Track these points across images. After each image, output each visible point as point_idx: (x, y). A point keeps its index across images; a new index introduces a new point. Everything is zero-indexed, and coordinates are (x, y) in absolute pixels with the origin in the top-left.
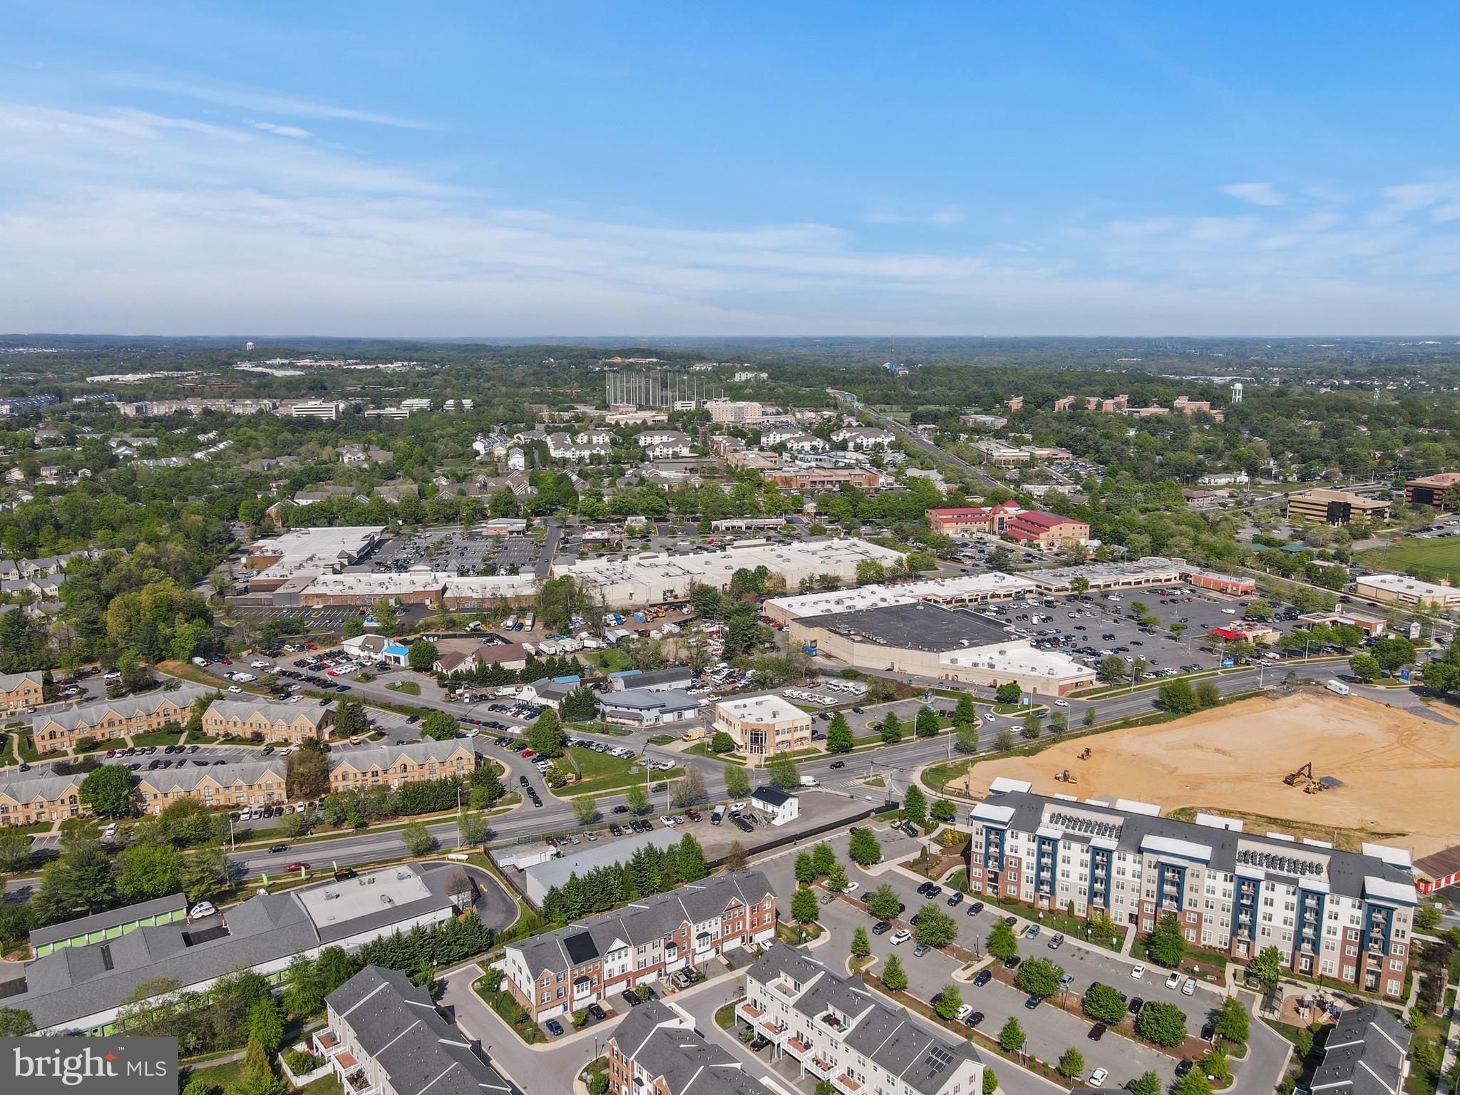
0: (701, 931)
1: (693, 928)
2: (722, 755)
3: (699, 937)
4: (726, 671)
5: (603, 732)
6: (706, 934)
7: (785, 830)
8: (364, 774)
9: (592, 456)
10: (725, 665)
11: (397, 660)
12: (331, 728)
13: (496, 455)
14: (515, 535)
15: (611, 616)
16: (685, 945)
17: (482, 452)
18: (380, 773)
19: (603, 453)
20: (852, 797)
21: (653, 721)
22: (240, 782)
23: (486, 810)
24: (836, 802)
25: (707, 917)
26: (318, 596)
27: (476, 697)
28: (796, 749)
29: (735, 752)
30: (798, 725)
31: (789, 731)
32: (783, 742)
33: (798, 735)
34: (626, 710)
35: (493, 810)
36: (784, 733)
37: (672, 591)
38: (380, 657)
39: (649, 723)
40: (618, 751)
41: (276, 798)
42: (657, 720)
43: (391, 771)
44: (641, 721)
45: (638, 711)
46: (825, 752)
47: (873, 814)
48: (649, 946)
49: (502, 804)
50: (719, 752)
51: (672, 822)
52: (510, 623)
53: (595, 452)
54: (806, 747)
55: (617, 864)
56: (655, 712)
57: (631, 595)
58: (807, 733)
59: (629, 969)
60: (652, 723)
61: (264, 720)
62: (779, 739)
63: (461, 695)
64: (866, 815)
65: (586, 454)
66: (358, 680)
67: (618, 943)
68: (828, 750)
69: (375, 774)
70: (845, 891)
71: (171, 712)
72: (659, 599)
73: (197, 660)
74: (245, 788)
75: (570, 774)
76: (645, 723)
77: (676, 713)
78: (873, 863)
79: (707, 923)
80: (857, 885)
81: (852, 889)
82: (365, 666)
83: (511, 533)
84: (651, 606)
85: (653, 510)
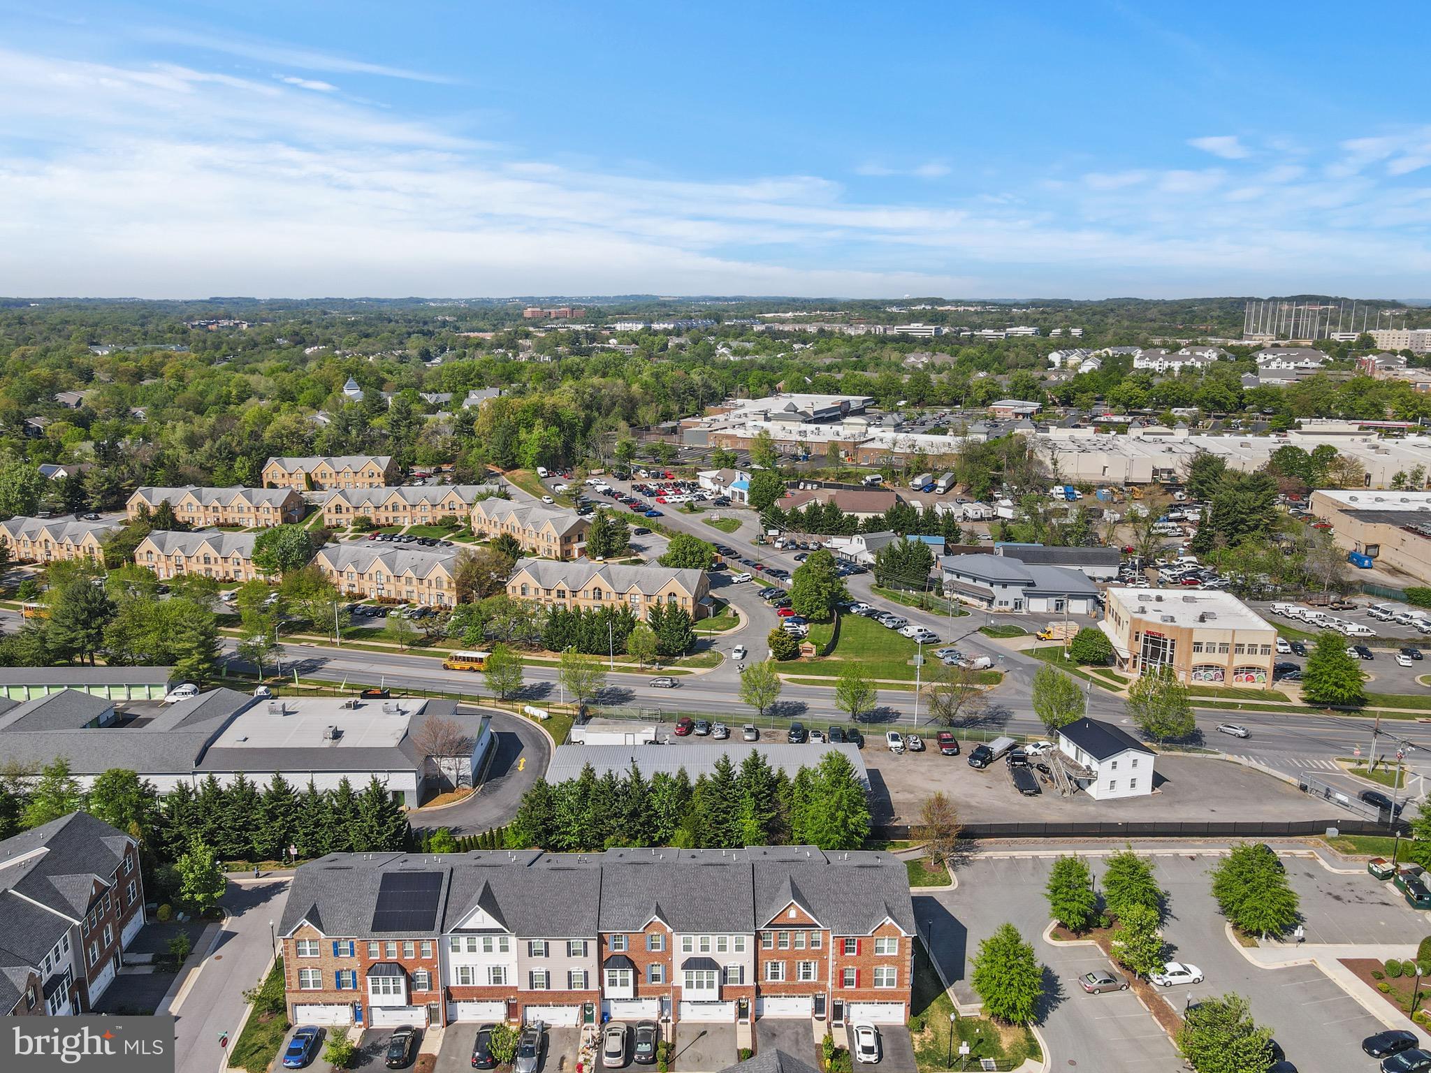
0: (697, 953)
1: (678, 940)
2: (1086, 669)
3: (690, 965)
4: (1188, 568)
5: (921, 607)
6: (709, 964)
7: (1104, 810)
8: (548, 591)
9: (1182, 369)
10: (1194, 559)
11: (742, 498)
12: (583, 544)
13: (1069, 365)
14: (1020, 417)
15: (1058, 489)
16: (658, 971)
17: (1057, 364)
18: (568, 594)
19: (1198, 365)
20: (1304, 788)
21: (1011, 605)
22: (410, 574)
23: (655, 667)
24: (1264, 787)
25: (715, 927)
26: (728, 437)
27: (793, 543)
28: (1236, 685)
29: (1115, 670)
30: (1246, 641)
31: (1224, 648)
32: (1208, 667)
33: (1241, 660)
34: (970, 581)
35: (666, 668)
36: (1211, 648)
37: (1170, 472)
38: (726, 493)
39: (1003, 607)
40: (912, 630)
41: (446, 600)
42: (1018, 605)
43: (581, 594)
44: (990, 602)
45: (986, 586)
46: (1297, 703)
47: (1332, 832)
48: (558, 947)
49: (685, 664)
50: (1082, 662)
51: (900, 744)
52: (918, 481)
53: (1188, 363)
54: (1258, 686)
55: (683, 774)
56: (1016, 592)
57: (1105, 468)
58: (1266, 662)
59: (513, 979)
60: (1008, 608)
61: (517, 524)
62: (1198, 658)
63: (775, 538)
64: (1315, 829)
65: (1176, 365)
66: (681, 511)
67: (481, 918)
68: (1304, 700)
69: (561, 594)
70: (1154, 976)
71: (457, 507)
72: (1147, 477)
73: (541, 470)
74: (415, 581)
75: (808, 645)
76: (996, 607)
77: (1053, 600)
78: (1272, 934)
79: (713, 940)
80: (1196, 973)
81: (1176, 980)
82: (705, 499)
83: (1017, 415)
84: (1127, 484)
85: (1213, 401)
